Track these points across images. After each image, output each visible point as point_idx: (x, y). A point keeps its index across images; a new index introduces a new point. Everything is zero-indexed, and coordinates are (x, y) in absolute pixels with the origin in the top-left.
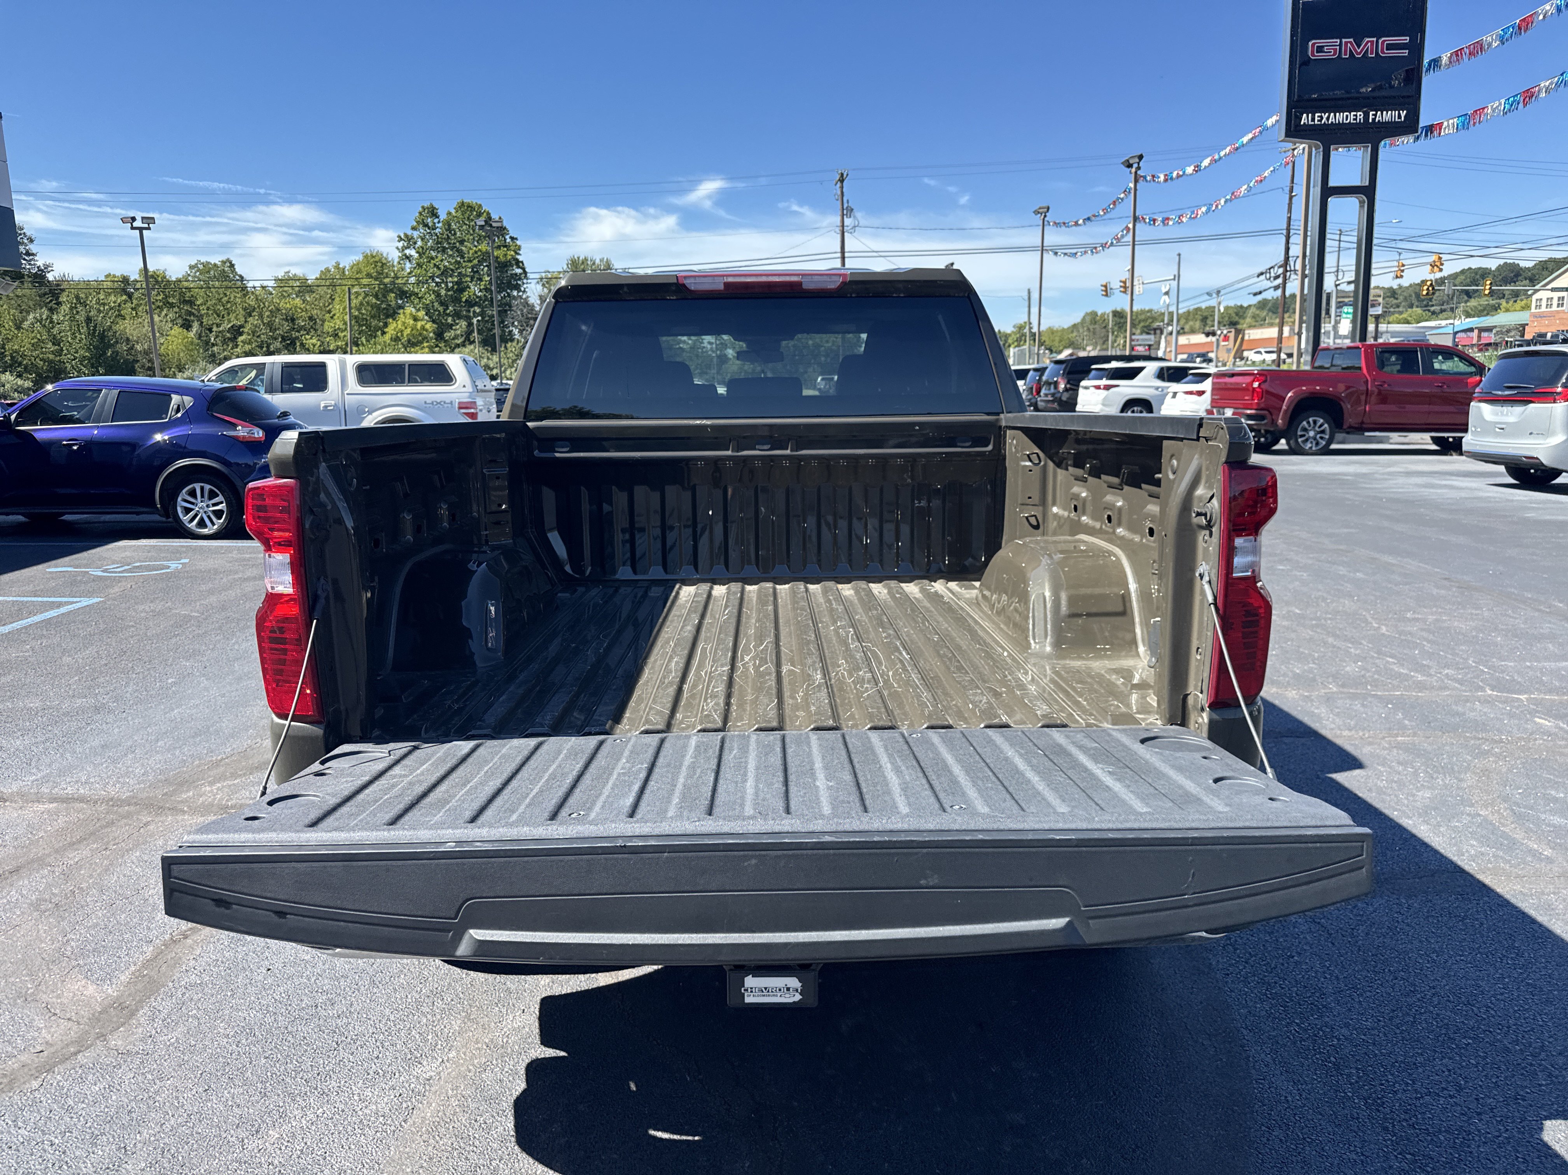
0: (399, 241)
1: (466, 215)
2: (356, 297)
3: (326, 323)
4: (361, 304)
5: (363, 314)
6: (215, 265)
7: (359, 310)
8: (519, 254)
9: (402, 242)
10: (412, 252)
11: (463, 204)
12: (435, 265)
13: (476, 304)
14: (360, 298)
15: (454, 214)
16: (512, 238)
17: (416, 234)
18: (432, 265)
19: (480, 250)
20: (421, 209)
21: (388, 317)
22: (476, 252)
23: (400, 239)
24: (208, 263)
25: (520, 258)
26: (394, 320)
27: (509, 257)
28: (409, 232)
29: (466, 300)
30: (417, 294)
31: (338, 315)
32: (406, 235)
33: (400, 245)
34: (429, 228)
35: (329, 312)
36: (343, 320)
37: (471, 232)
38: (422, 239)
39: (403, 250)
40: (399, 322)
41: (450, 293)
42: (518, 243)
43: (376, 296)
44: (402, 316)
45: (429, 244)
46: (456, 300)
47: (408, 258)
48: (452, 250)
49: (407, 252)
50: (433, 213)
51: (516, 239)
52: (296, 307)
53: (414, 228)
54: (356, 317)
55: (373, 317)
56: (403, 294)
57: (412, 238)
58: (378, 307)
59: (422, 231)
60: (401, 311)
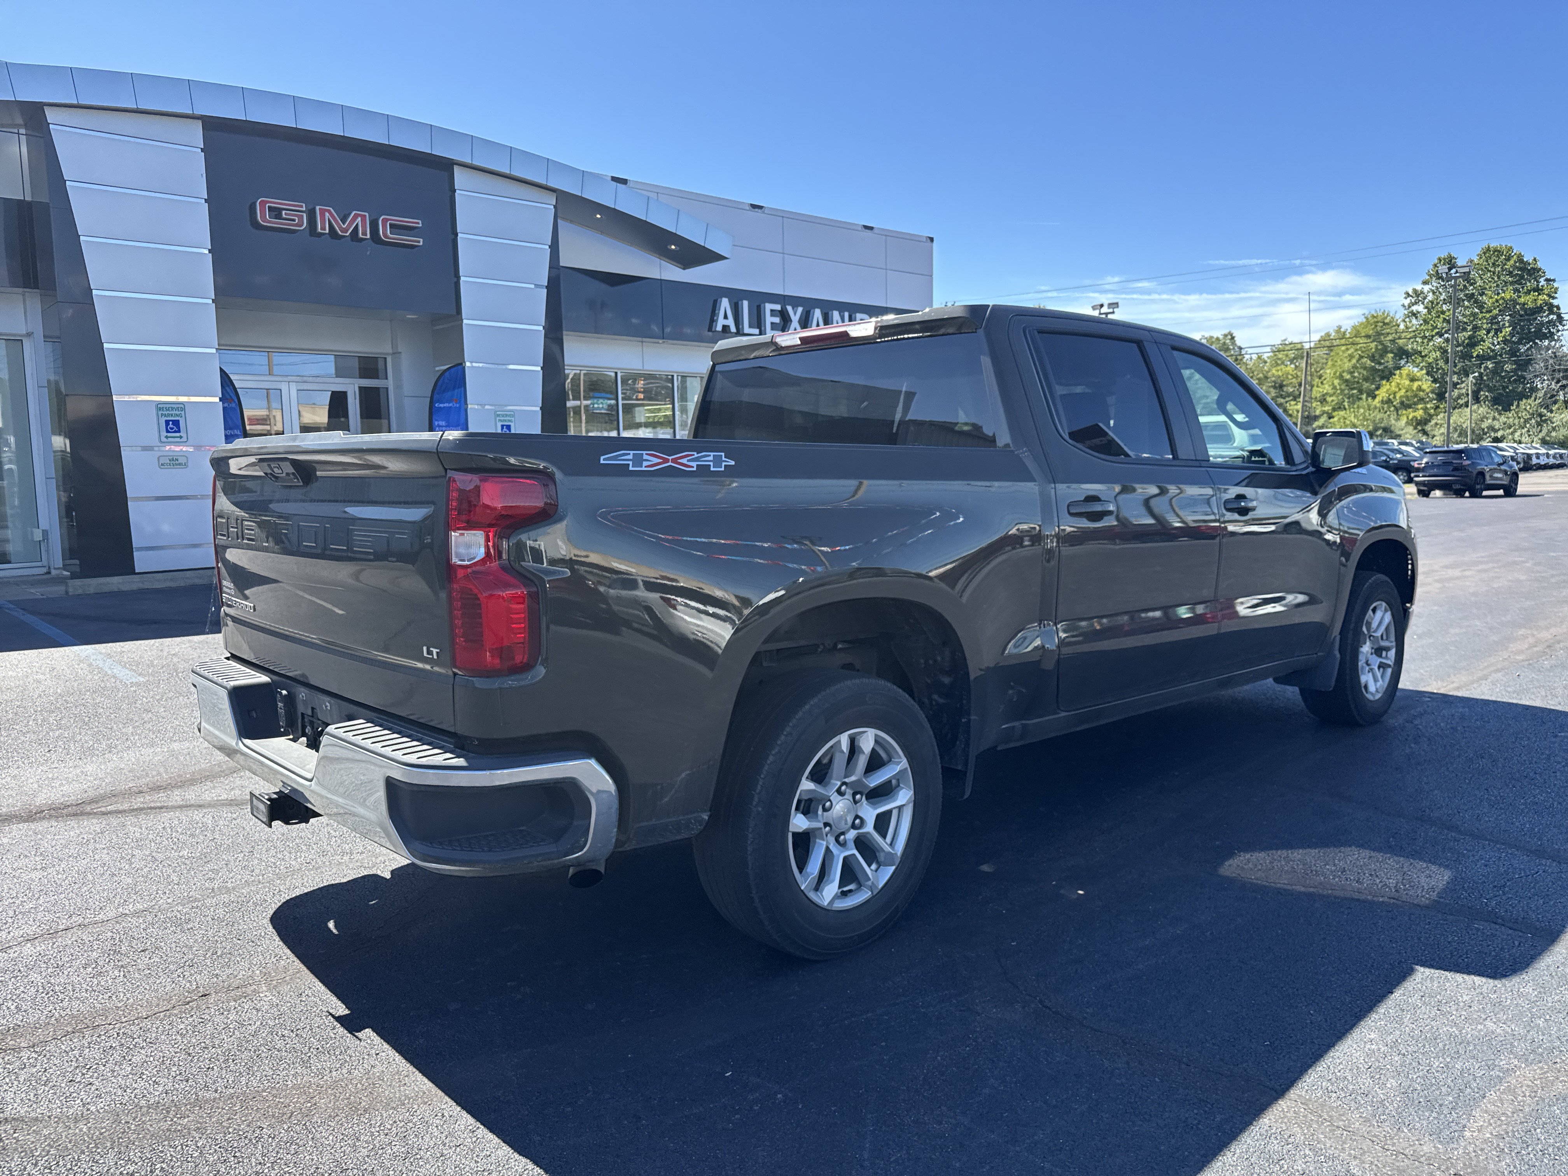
0: (1406, 298)
1: (1491, 262)
2: (1350, 360)
3: (1315, 388)
4: (1354, 367)
5: (1355, 377)
6: (1218, 339)
7: (1352, 373)
8: (1554, 298)
9: (1409, 299)
10: (1420, 308)
11: (1488, 249)
12: (1445, 319)
13: (1489, 358)
14: (1354, 361)
15: (1476, 261)
16: (1548, 280)
17: (1426, 288)
18: (1441, 320)
19: (1503, 298)
20: (1436, 261)
21: (1382, 378)
22: (1497, 301)
23: (1408, 295)
24: (1212, 337)
25: (1555, 302)
26: (1388, 381)
27: (1540, 302)
28: (1419, 287)
29: (1478, 356)
30: (1421, 352)
31: (1328, 379)
32: (1415, 291)
33: (1407, 302)
34: (1443, 281)
35: (1320, 377)
36: (1333, 384)
37: (1496, 279)
38: (1434, 293)
39: (1410, 307)
40: (1393, 384)
41: (1459, 349)
42: (1556, 285)
43: (1372, 358)
44: (1397, 377)
45: (1442, 298)
46: (1466, 356)
47: (1415, 315)
48: (1469, 301)
49: (1415, 308)
50: (1451, 262)
51: (1554, 280)
52: (1288, 374)
53: (1425, 283)
54: (1347, 381)
55: (1366, 379)
56: (1402, 354)
57: (1422, 292)
58: (1373, 369)
59: (1435, 284)
60: (1398, 372)
